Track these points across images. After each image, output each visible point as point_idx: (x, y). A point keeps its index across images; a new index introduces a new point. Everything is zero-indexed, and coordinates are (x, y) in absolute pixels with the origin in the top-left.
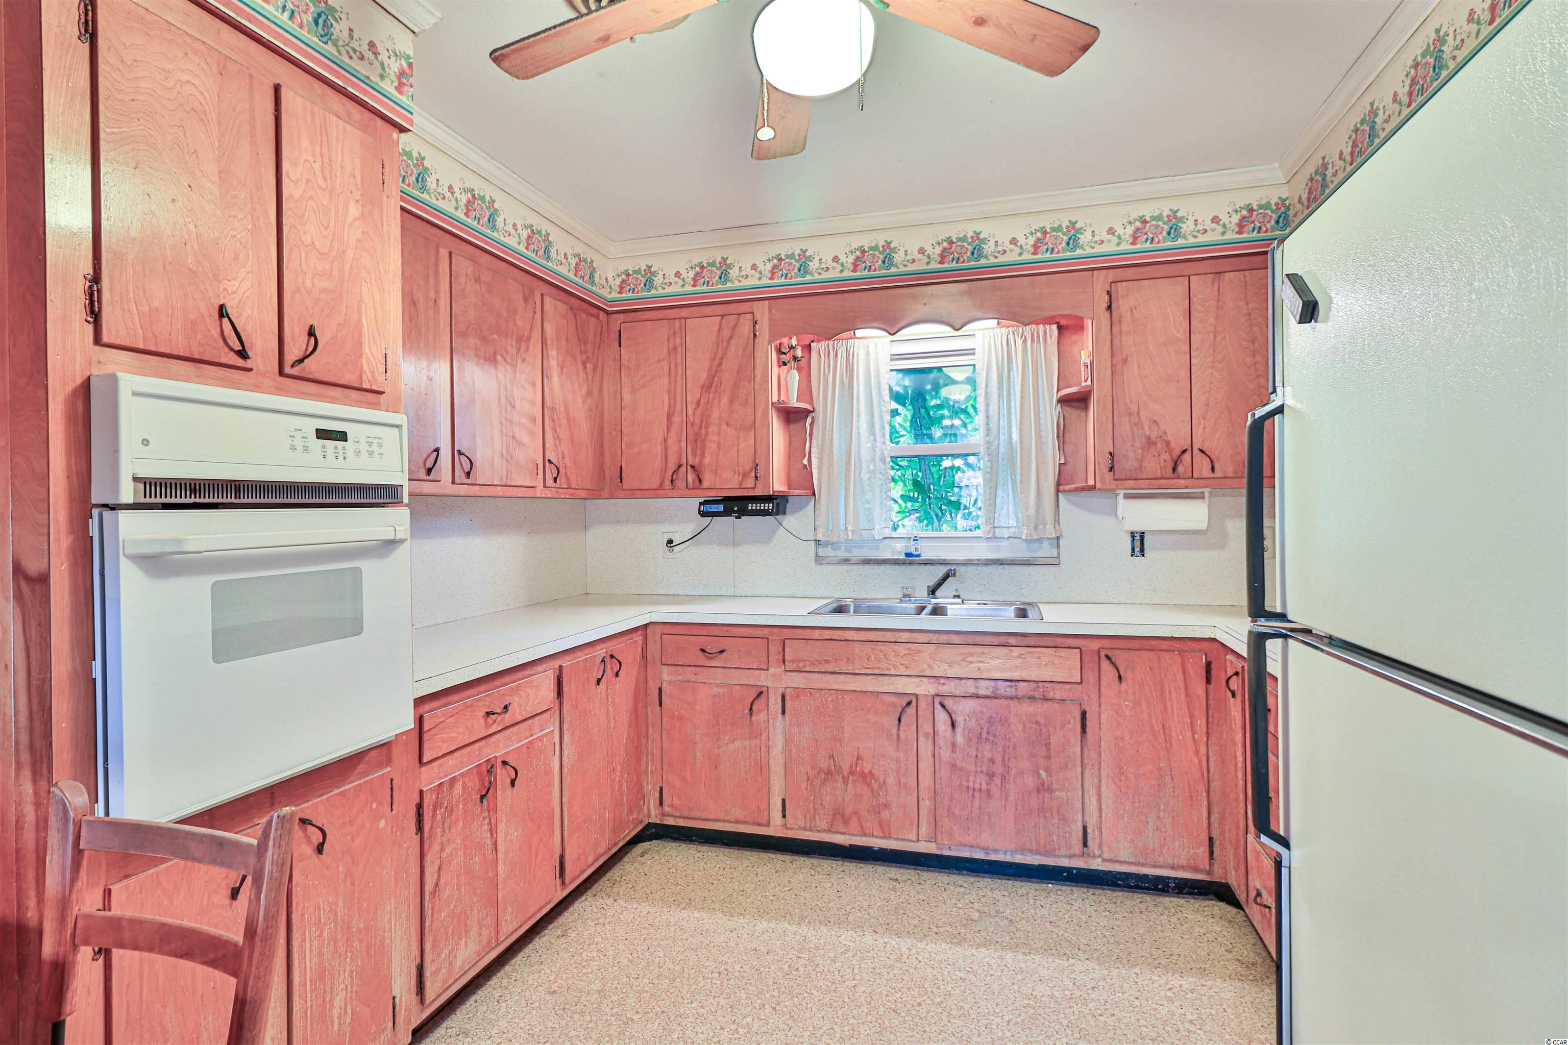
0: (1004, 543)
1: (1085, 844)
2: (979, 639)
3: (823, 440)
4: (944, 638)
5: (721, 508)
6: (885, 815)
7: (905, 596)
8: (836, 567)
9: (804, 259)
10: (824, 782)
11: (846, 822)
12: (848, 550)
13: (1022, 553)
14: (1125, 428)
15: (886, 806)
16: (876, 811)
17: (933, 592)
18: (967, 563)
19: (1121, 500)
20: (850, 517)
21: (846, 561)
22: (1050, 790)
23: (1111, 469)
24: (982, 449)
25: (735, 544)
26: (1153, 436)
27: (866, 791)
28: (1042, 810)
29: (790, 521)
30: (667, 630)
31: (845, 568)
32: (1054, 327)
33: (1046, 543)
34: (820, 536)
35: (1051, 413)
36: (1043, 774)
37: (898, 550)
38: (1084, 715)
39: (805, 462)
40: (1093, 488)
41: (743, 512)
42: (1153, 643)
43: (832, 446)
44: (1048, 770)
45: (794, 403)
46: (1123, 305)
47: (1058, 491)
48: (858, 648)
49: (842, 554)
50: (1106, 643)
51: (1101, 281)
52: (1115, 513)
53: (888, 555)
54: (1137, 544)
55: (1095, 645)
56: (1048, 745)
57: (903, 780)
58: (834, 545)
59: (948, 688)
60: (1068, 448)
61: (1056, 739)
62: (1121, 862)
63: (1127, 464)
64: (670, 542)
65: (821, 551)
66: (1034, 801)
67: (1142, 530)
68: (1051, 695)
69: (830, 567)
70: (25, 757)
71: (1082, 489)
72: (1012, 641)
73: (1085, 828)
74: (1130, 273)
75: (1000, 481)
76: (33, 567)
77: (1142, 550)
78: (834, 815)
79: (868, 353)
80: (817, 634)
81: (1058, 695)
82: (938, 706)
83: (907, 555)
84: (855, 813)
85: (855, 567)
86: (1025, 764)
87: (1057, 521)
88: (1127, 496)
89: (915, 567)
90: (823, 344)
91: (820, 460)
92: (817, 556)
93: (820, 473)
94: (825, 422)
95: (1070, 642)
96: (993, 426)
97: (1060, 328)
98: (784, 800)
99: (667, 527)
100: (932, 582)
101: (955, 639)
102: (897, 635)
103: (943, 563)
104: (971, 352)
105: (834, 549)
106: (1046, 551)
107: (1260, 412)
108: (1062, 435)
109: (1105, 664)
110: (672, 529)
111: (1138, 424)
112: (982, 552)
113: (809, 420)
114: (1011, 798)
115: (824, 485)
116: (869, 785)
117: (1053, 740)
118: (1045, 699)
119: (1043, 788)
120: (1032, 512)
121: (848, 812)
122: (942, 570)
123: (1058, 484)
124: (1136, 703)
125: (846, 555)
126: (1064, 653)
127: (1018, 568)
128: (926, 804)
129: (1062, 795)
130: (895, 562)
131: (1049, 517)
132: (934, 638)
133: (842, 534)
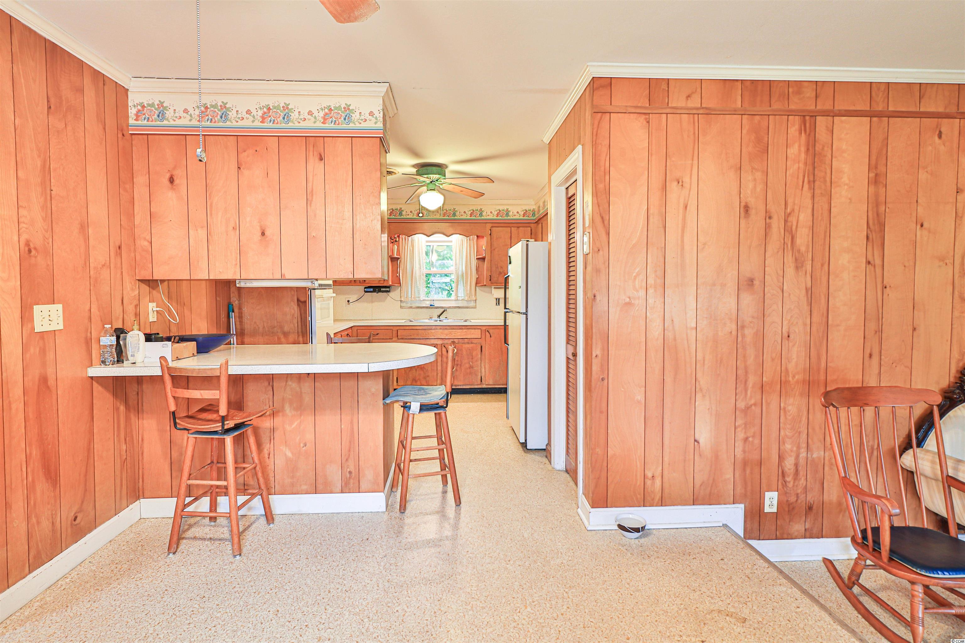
0: (460, 302)
1: (481, 381)
2: (455, 328)
3: (404, 268)
4: (445, 327)
5: (372, 290)
6: (428, 379)
7: (430, 318)
8: (408, 309)
9: (401, 211)
10: (410, 371)
11: (416, 382)
12: (411, 304)
13: (465, 304)
14: (494, 269)
15: (428, 376)
16: (425, 378)
17: (439, 316)
18: (450, 308)
19: (493, 289)
20: (413, 293)
21: (411, 307)
22: (473, 367)
23: (490, 280)
24: (454, 272)
25: (372, 302)
26: (501, 271)
27: (422, 373)
28: (471, 373)
29: (391, 294)
30: (359, 328)
31: (411, 310)
32: (476, 236)
33: (472, 301)
34: (402, 299)
35: (474, 262)
36: (471, 363)
37: (428, 304)
38: (481, 347)
39: (398, 275)
40: (485, 285)
41: (380, 291)
42: (499, 327)
43: (407, 270)
44: (472, 362)
45: (395, 256)
46: (494, 235)
47: (476, 286)
48: (420, 331)
49: (409, 305)
50: (487, 327)
51: (489, 226)
52: (491, 293)
53: (424, 306)
54: (498, 302)
55: (484, 328)
56: (472, 356)
57: (433, 369)
58: (407, 302)
59: (446, 341)
60: (479, 273)
61: (474, 353)
62: (490, 385)
63: (494, 279)
64: (348, 301)
65: (402, 305)
66: (468, 371)
67: (499, 297)
68: (473, 342)
69: (405, 309)
70: (300, 334)
71: (483, 286)
72: (463, 328)
73: (481, 377)
74: (496, 225)
75: (459, 282)
76: (302, 299)
77: (499, 304)
78: (413, 380)
79: (419, 240)
80: (407, 328)
81: (475, 342)
82: (443, 346)
83: (431, 305)
84: (419, 379)
85: (414, 309)
86: (466, 361)
87: (476, 295)
88: (495, 288)
89: (433, 309)
90: (404, 236)
91: (403, 274)
92: (401, 306)
93: (402, 279)
94: (404, 262)
95: (479, 327)
96: (458, 264)
97: (477, 236)
98: (397, 378)
99: (347, 296)
100: (439, 314)
101: (448, 328)
102: (431, 327)
103: (442, 308)
104: (451, 242)
105: (406, 304)
106: (472, 304)
107: (506, 276)
108: (477, 270)
109: (487, 333)
110: (349, 296)
111: (497, 268)
112: (454, 304)
113: (399, 261)
114: (463, 371)
115: (404, 282)
116: (423, 370)
117: (474, 354)
118: (472, 343)
119: (471, 367)
120: (468, 292)
121: (417, 379)
122: (442, 310)
123: (476, 284)
124: (494, 343)
125: (411, 306)
126: (476, 330)
127: (464, 309)
128: (439, 374)
129: (476, 368)
130: (427, 307)
131: (473, 294)
132: (442, 327)
133: (410, 299)
